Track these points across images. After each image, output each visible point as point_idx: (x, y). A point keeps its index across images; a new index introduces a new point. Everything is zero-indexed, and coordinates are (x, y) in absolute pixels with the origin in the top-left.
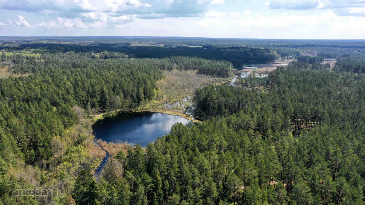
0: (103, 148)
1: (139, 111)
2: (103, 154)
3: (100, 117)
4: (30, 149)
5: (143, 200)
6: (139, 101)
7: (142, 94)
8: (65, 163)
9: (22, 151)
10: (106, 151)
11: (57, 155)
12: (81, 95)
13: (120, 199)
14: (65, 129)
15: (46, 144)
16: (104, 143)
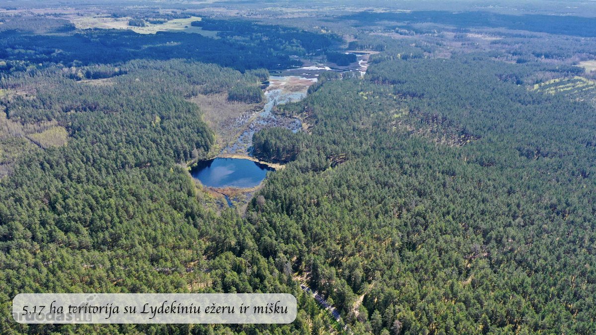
0: (218, 192)
2: (222, 195)
10: (222, 193)
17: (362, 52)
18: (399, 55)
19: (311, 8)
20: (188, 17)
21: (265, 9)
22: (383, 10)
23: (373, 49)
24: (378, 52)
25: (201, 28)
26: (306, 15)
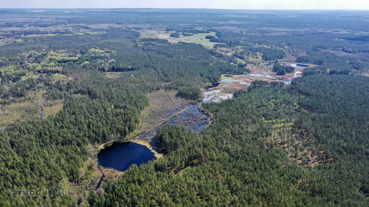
0: (102, 171)
1: (125, 141)
2: (101, 175)
3: (102, 147)
4: (71, 176)
5: (109, 202)
6: (125, 134)
7: (127, 130)
8: (85, 180)
9: (67, 176)
10: (103, 173)
11: (81, 176)
12: (92, 136)
13: (101, 202)
14: (84, 162)
15: (77, 172)
16: (102, 168)
17: (305, 64)
18: (328, 70)
19: (294, 28)
20: (209, 33)
21: (262, 28)
22: (347, 31)
23: (314, 63)
24: (317, 66)
25: (210, 40)
26: (286, 34)
